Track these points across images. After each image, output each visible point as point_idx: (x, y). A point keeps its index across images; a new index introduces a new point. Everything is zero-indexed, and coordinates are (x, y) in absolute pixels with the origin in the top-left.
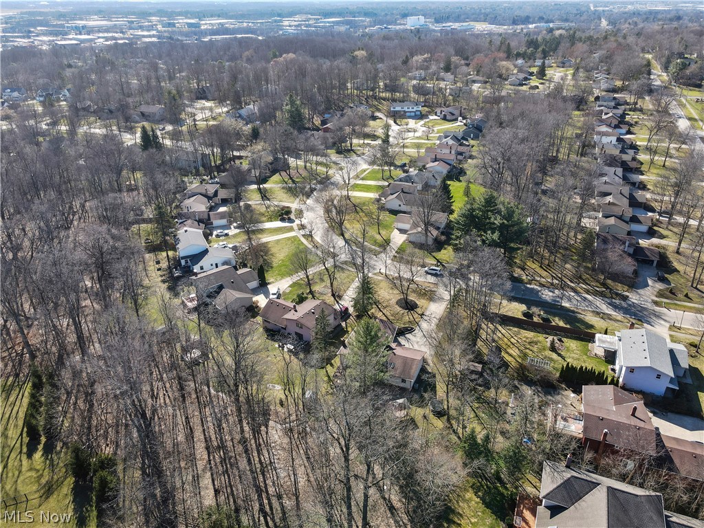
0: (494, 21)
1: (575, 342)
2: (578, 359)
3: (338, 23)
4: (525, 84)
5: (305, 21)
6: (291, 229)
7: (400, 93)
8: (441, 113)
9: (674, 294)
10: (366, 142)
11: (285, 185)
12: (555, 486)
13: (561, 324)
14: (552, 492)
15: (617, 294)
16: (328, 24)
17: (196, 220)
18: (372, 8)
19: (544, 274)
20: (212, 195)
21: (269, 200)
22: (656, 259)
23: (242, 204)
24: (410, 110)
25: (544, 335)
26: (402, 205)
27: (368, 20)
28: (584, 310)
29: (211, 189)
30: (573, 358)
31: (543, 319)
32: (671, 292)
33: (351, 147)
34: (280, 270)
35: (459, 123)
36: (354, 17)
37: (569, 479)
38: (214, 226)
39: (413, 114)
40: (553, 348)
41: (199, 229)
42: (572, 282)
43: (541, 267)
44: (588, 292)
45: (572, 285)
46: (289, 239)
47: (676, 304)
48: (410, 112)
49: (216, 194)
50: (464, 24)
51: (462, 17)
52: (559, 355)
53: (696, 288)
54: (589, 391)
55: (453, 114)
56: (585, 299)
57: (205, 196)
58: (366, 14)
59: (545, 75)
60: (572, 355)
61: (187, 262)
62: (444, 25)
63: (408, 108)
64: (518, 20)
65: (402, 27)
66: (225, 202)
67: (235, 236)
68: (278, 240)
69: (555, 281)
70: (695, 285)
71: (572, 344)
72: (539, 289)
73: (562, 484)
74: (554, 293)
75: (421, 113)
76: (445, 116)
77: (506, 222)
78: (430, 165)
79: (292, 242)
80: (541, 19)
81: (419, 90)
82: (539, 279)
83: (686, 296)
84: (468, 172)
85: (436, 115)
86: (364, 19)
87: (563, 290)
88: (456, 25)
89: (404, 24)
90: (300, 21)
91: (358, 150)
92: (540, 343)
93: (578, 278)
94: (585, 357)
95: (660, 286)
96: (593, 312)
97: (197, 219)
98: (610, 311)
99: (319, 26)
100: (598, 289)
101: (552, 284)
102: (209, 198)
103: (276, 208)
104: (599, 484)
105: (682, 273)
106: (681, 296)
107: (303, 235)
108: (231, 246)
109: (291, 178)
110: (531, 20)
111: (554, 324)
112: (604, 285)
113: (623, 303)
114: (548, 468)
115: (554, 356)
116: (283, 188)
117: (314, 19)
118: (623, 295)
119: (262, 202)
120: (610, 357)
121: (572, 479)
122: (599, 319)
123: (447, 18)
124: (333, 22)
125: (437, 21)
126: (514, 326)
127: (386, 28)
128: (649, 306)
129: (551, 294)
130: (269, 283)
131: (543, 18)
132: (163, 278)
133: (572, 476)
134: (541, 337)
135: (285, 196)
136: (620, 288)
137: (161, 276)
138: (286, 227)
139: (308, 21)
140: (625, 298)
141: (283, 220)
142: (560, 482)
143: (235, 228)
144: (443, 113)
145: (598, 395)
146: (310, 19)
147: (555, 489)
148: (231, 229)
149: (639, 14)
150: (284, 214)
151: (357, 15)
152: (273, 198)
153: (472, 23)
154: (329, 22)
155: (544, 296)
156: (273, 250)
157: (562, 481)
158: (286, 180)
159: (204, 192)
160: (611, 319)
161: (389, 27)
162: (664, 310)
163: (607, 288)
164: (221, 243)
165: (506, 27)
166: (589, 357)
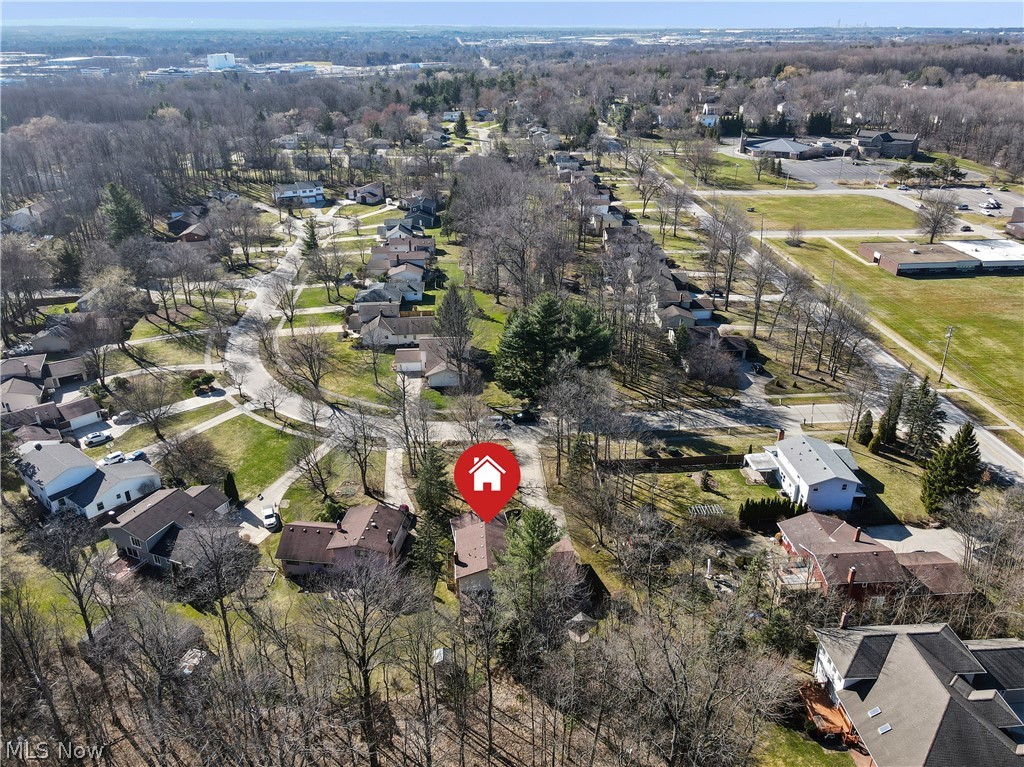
0: (339, 60)
1: (723, 472)
2: (741, 493)
3: (85, 64)
4: (446, 146)
5: (17, 62)
6: (226, 406)
7: (277, 170)
8: (355, 195)
9: (781, 386)
10: (264, 249)
11: (167, 336)
12: (852, 657)
13: (695, 454)
14: (851, 666)
15: (727, 401)
16: (66, 67)
17: (37, 425)
18: (134, 41)
19: (634, 394)
20: (39, 375)
21: (154, 365)
22: (744, 349)
23: (108, 380)
24: (308, 194)
25: (686, 474)
26: (390, 336)
27: (136, 59)
28: (706, 430)
29: (36, 364)
30: (734, 493)
31: (672, 453)
32: (778, 385)
33: (247, 260)
34: (251, 476)
35: (389, 208)
36: (110, 54)
37: (863, 641)
38: (73, 428)
39: (313, 200)
40: (707, 487)
41: (52, 439)
42: (670, 398)
43: (624, 386)
44: (694, 406)
45: (672, 401)
46: (233, 422)
47: (789, 398)
48: (308, 197)
49: (46, 371)
50: (298, 64)
51: (292, 54)
52: (718, 494)
53: (797, 375)
54: (789, 527)
55: (375, 195)
56: (698, 416)
57: (26, 378)
58: (130, 50)
59: (466, 132)
60: (732, 489)
61: (62, 503)
62: (268, 66)
63: (305, 192)
64: (373, 59)
65: (201, 70)
66: (69, 383)
67: (126, 437)
68: (215, 428)
69: (652, 401)
70: (796, 372)
71: (721, 476)
72: (639, 415)
73: (858, 651)
74: (658, 416)
75: (324, 197)
76: (364, 198)
77: (582, 333)
78: (392, 272)
79: (243, 426)
80: (405, 57)
81: (307, 163)
82: (630, 402)
83: (795, 386)
84: (449, 275)
85: (348, 198)
86: (129, 57)
87: (667, 410)
88: (287, 67)
89: (205, 66)
90: (8, 63)
91: (260, 264)
92: (686, 484)
93: (673, 390)
94: (746, 488)
95: (763, 381)
96: (716, 429)
97: (39, 421)
98: (731, 424)
99: (50, 71)
100: (703, 400)
101: (650, 405)
102: (37, 382)
103: (178, 377)
104: (895, 635)
105: (773, 359)
106: (789, 387)
107: (255, 411)
108: (131, 455)
109: (173, 324)
110: (392, 58)
111: (685, 456)
112: (707, 392)
113: (739, 410)
114: (825, 638)
115: (713, 497)
116: (168, 341)
117: (35, 58)
118: (733, 401)
119: (144, 371)
120: (773, 479)
121: (866, 641)
122: (728, 437)
123: (269, 57)
124: (74, 63)
125: (254, 60)
126: (645, 472)
127: (176, 71)
128: (765, 406)
129: (656, 418)
130: (245, 502)
131: (407, 57)
132: (19, 544)
133: (865, 637)
134: (683, 478)
135: (180, 353)
136: (726, 393)
137: (15, 542)
138: (215, 404)
139: (23, 62)
140: (737, 404)
141: (201, 393)
142: (854, 650)
143: (117, 423)
144: (359, 195)
145: (803, 529)
146: (27, 58)
147: (853, 661)
148: (109, 427)
149: (521, 49)
150: (200, 384)
151: (113, 51)
152: (161, 361)
153: (310, 63)
154: (67, 63)
155: (650, 423)
156: (218, 444)
157: (856, 648)
158: (165, 327)
159: (22, 371)
160: (740, 433)
161: (181, 69)
162: (783, 408)
163: (712, 396)
164: (110, 456)
165: (359, 68)
166: (750, 486)
